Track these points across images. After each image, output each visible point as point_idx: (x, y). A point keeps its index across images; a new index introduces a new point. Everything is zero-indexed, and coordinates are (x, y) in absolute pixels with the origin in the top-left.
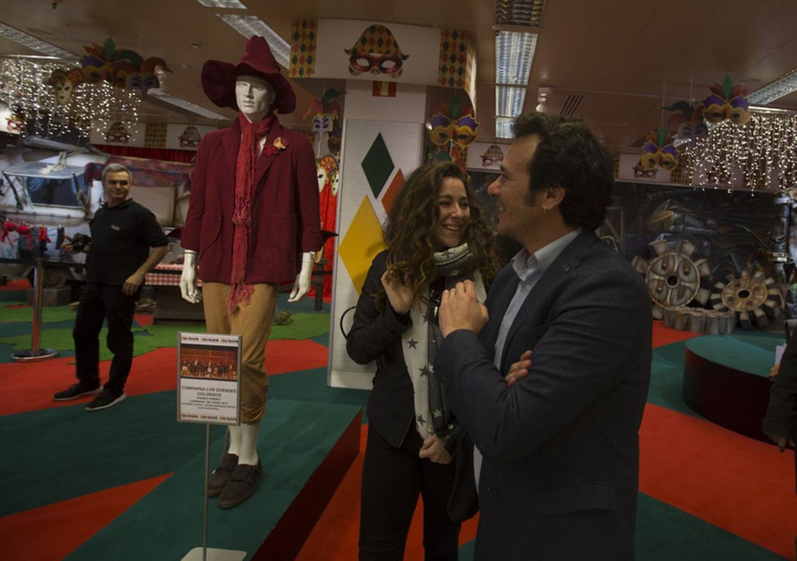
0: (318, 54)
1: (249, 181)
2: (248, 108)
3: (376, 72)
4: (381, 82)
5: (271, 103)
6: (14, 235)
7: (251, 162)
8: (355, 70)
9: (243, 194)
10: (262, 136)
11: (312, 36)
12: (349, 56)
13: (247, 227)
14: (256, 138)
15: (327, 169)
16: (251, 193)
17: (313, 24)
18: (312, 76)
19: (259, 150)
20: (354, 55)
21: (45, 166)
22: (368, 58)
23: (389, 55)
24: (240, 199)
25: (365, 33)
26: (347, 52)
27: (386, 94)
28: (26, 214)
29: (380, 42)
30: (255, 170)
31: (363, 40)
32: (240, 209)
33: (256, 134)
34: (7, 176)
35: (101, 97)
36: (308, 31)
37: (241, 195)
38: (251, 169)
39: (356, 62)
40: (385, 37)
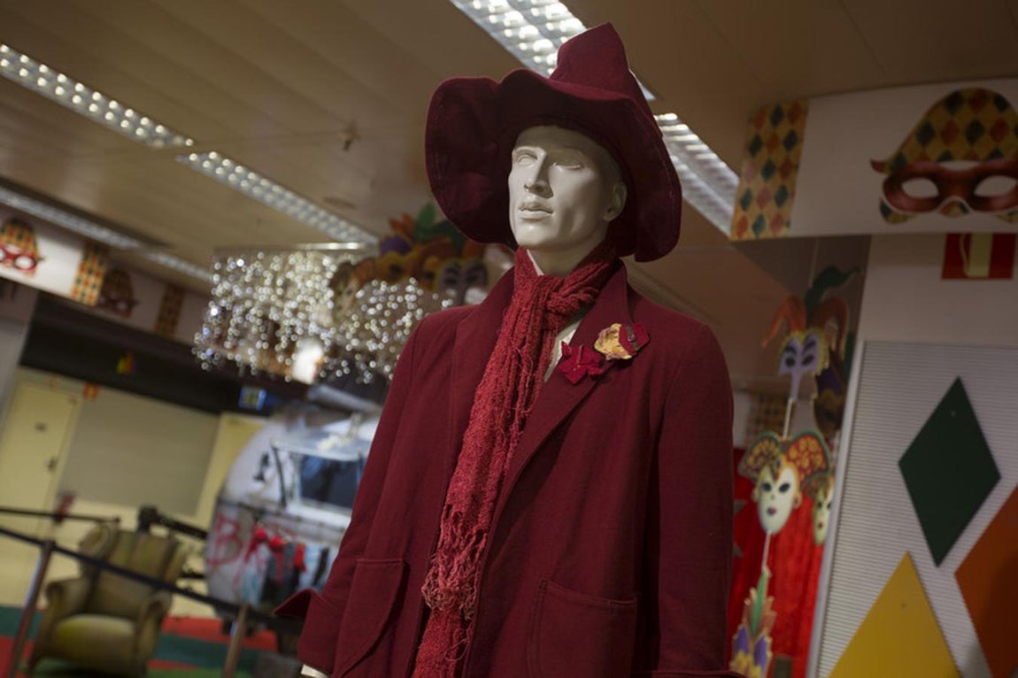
0: (804, 181)
1: (496, 463)
2: (531, 227)
3: (957, 210)
4: (968, 237)
5: (609, 217)
6: (264, 552)
7: (515, 397)
8: (894, 209)
9: (467, 501)
10: (565, 320)
11: (792, 141)
12: (881, 178)
13: (465, 624)
14: (544, 320)
15: (801, 470)
16: (495, 501)
17: (797, 113)
18: (784, 232)
19: (548, 362)
20: (896, 173)
21: (326, 435)
22: (934, 177)
23: (998, 163)
24: (456, 517)
25: (930, 113)
26: (877, 166)
27: (984, 270)
28: (289, 517)
29: (974, 131)
30: (522, 427)
31: (925, 133)
32: (452, 552)
33: (546, 311)
34: (275, 450)
35: (402, 309)
36: (783, 130)
37: (460, 506)
38: (508, 421)
39: (900, 188)
40: (989, 115)
